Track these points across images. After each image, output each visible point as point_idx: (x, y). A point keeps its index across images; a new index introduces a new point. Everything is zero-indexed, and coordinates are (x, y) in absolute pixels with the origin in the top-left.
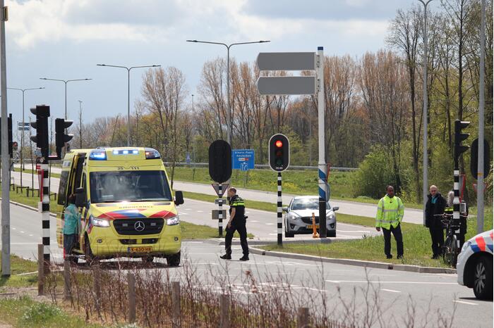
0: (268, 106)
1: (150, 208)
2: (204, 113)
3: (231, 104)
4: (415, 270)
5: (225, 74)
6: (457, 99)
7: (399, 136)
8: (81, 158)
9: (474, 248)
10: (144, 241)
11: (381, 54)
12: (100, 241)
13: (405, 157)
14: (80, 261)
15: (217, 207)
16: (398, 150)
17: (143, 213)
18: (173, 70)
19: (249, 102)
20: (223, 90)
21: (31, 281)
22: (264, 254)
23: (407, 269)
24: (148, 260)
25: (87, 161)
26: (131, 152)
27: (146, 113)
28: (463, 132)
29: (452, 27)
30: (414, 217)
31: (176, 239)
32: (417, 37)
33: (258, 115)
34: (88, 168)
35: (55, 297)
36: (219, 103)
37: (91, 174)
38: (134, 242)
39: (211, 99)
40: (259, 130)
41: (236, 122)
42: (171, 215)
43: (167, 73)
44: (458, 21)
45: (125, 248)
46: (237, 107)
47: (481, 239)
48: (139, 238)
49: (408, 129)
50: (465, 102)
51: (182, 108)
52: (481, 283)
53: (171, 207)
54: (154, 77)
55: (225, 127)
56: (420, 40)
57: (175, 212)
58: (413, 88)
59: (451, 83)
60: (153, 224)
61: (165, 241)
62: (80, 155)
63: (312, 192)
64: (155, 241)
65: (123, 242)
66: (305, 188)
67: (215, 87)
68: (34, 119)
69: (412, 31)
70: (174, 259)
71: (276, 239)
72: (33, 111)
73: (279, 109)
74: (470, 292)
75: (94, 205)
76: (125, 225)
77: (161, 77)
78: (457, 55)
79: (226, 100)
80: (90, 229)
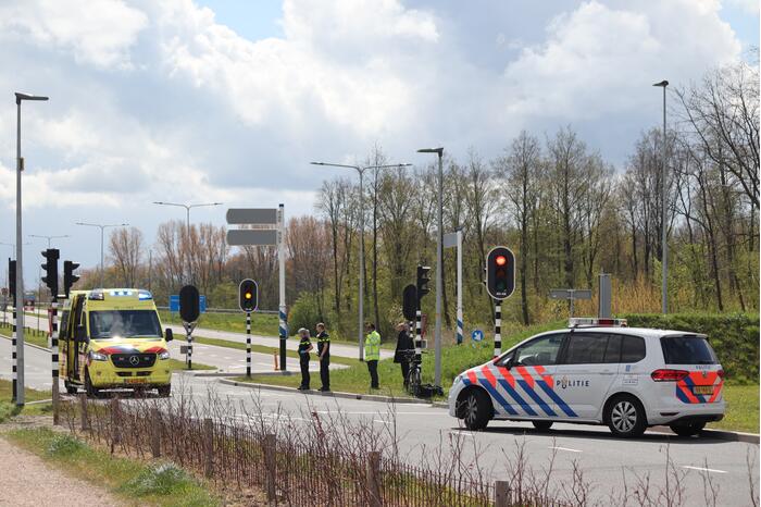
0: (211, 261)
1: (144, 344)
2: (159, 266)
3: (182, 258)
5: (176, 234)
6: (372, 254)
7: (324, 285)
8: (81, 299)
9: (465, 381)
10: (139, 374)
12: (99, 373)
13: (328, 302)
15: (186, 344)
16: (322, 296)
17: (137, 348)
18: (134, 230)
19: (196, 256)
20: (175, 247)
21: (44, 410)
22: (236, 385)
23: (375, 399)
24: (139, 391)
25: (87, 301)
26: (117, 293)
27: (111, 265)
31: (167, 372)
32: (338, 203)
33: (203, 267)
34: (88, 307)
36: (171, 258)
37: (91, 313)
38: (130, 374)
39: (165, 254)
40: (204, 279)
41: (185, 273)
42: (162, 351)
43: (129, 232)
45: (120, 380)
46: (186, 261)
47: (472, 373)
48: (134, 371)
49: (331, 279)
50: (378, 257)
51: (141, 262)
53: (162, 343)
54: (118, 235)
55: (175, 277)
57: (165, 347)
58: (335, 246)
60: (147, 359)
61: (156, 374)
62: (79, 296)
63: (272, 333)
64: (149, 373)
65: (120, 374)
66: (265, 330)
67: (168, 244)
68: (44, 261)
70: (164, 390)
71: (246, 371)
72: (44, 254)
73: (220, 263)
75: (93, 341)
76: (120, 359)
77: (124, 235)
78: (372, 217)
79: (177, 256)
80: (90, 362)
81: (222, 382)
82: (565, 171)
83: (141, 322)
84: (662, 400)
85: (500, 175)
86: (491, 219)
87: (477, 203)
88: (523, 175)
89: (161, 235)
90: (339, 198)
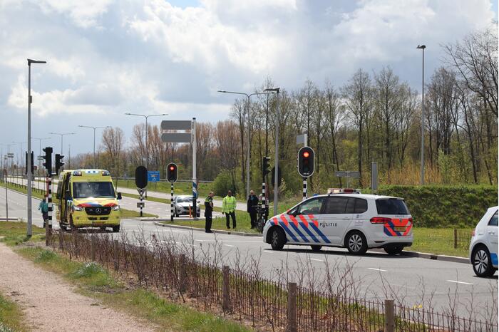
0: (167, 148)
1: (104, 201)
2: (134, 152)
3: (148, 147)
4: (242, 235)
5: (145, 132)
6: (265, 145)
7: (236, 165)
8: (69, 175)
9: (272, 223)
10: (101, 219)
11: (227, 122)
12: (78, 218)
13: (238, 176)
14: (68, 228)
15: (139, 201)
16: (235, 172)
17: (100, 204)
18: (117, 129)
19: (157, 146)
20: (144, 140)
21: (42, 239)
22: (163, 225)
24: (103, 228)
25: (72, 176)
26: (94, 172)
27: (104, 151)
28: (268, 163)
29: (262, 108)
30: (242, 207)
31: (118, 217)
32: (245, 113)
33: (162, 153)
34: (73, 180)
35: (54, 247)
36: (141, 147)
37: (74, 183)
38: (96, 219)
39: (137, 144)
40: (162, 161)
41: (151, 156)
42: (115, 205)
43: (115, 130)
44: (266, 106)
45: (91, 222)
46: (151, 149)
47: (275, 219)
48: (98, 217)
49: (240, 161)
50: (269, 147)
51: (122, 149)
52: (275, 242)
53: (115, 201)
54: (108, 133)
55: (144, 159)
56: (247, 115)
57: (117, 204)
58: (242, 139)
59: (262, 138)
60: (106, 210)
61: (112, 219)
62: (68, 173)
63: (189, 193)
64: (107, 219)
65: (90, 219)
67: (140, 138)
68: (44, 154)
69: (243, 110)
70: (116, 228)
71: (170, 218)
72: (44, 150)
73: (173, 150)
74: (270, 246)
75: (75, 199)
76: (91, 210)
77: (112, 133)
78: (265, 123)
79: (145, 145)
80: (73, 212)
81: (156, 224)
82: (387, 94)
83: (103, 189)
84: (375, 234)
85: (345, 97)
86: (341, 124)
87: (331, 114)
88: (360, 97)
89: (136, 132)
90: (245, 110)
